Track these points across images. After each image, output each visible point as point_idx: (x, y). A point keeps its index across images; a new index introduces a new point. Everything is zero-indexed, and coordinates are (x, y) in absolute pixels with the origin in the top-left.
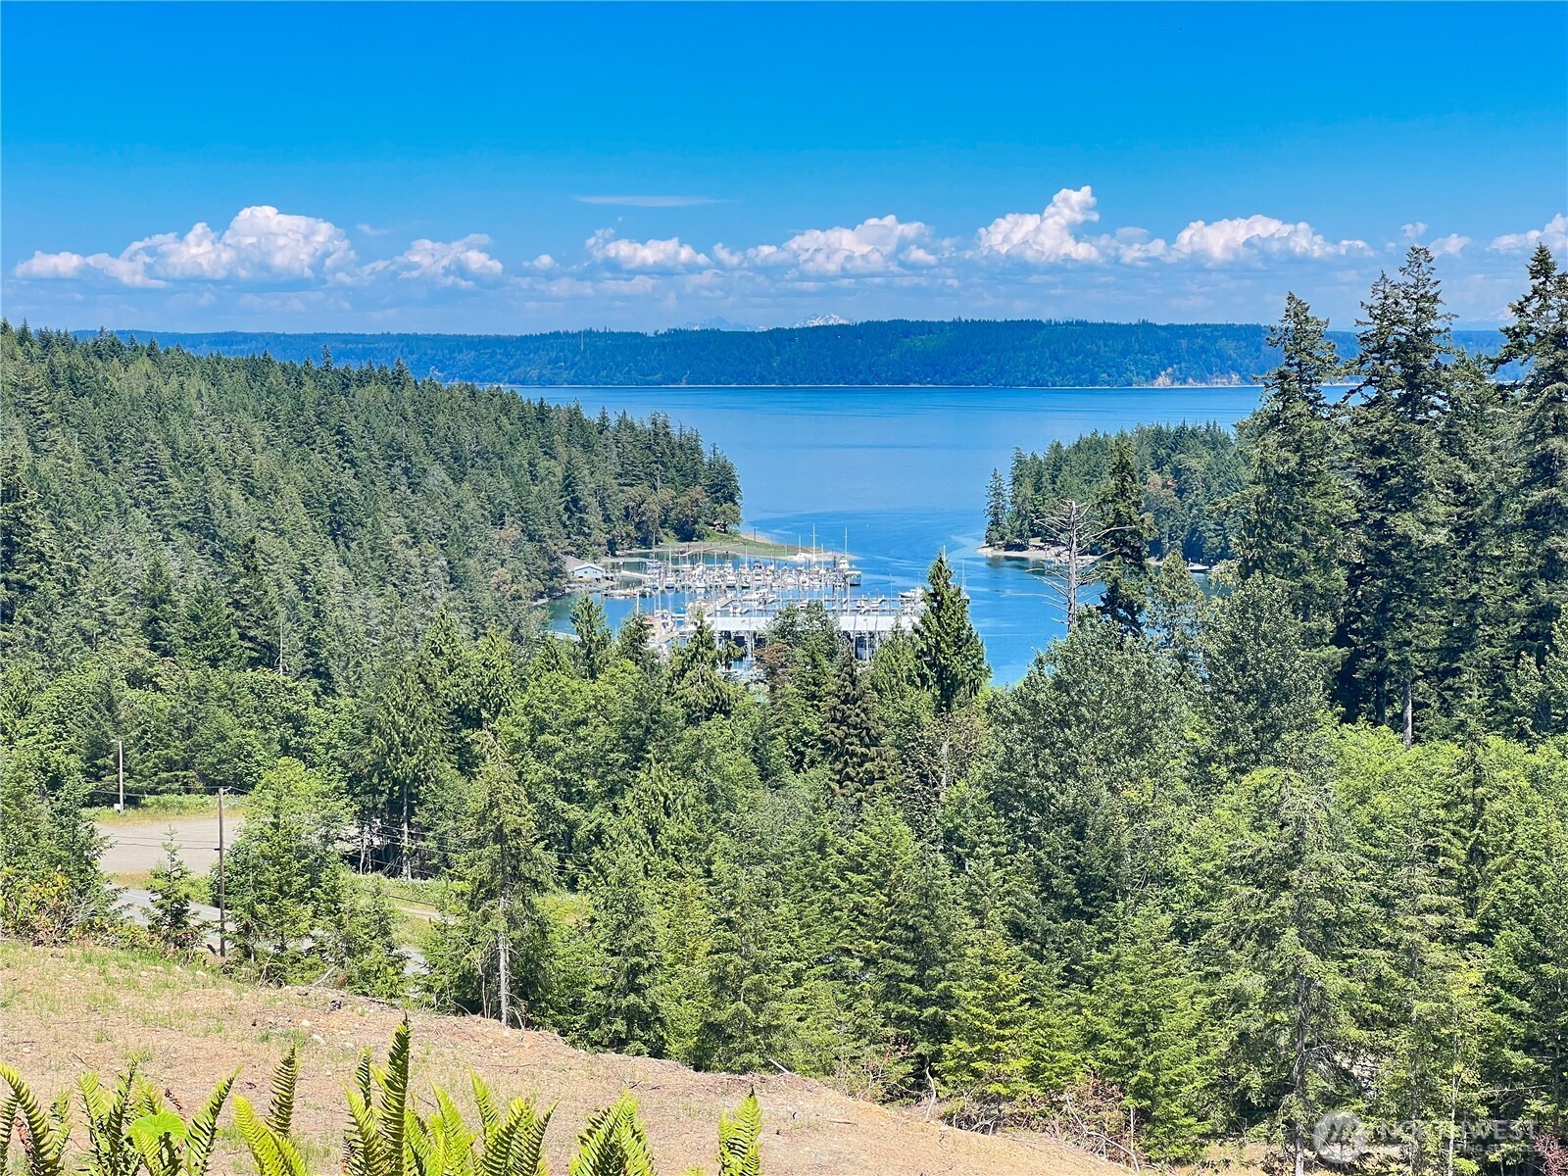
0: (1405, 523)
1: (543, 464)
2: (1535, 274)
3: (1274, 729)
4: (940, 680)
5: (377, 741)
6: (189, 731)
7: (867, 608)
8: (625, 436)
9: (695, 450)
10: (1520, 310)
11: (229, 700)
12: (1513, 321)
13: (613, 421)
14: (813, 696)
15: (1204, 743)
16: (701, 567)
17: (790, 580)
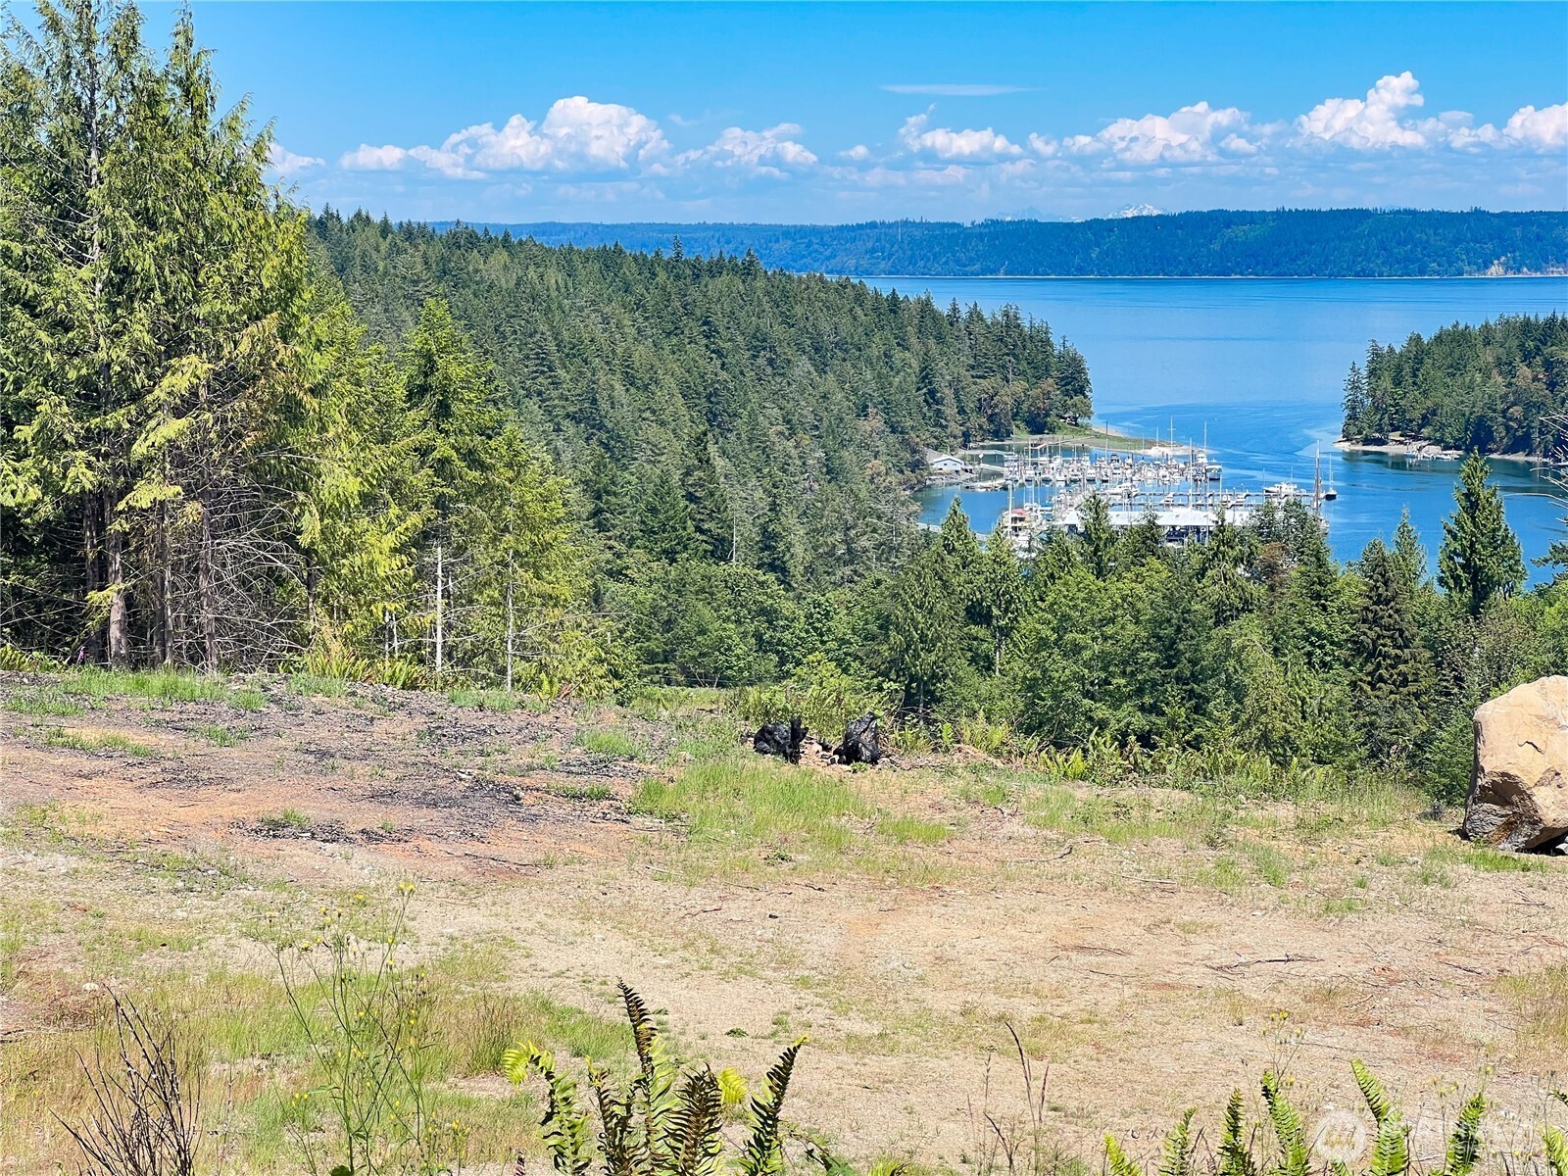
1: (898, 355)
4: (1474, 580)
5: (895, 637)
6: (668, 625)
7: (1233, 502)
8: (977, 328)
9: (1047, 342)
11: (706, 592)
13: (964, 313)
14: (1318, 596)
16: (1058, 460)
17: (1149, 474)
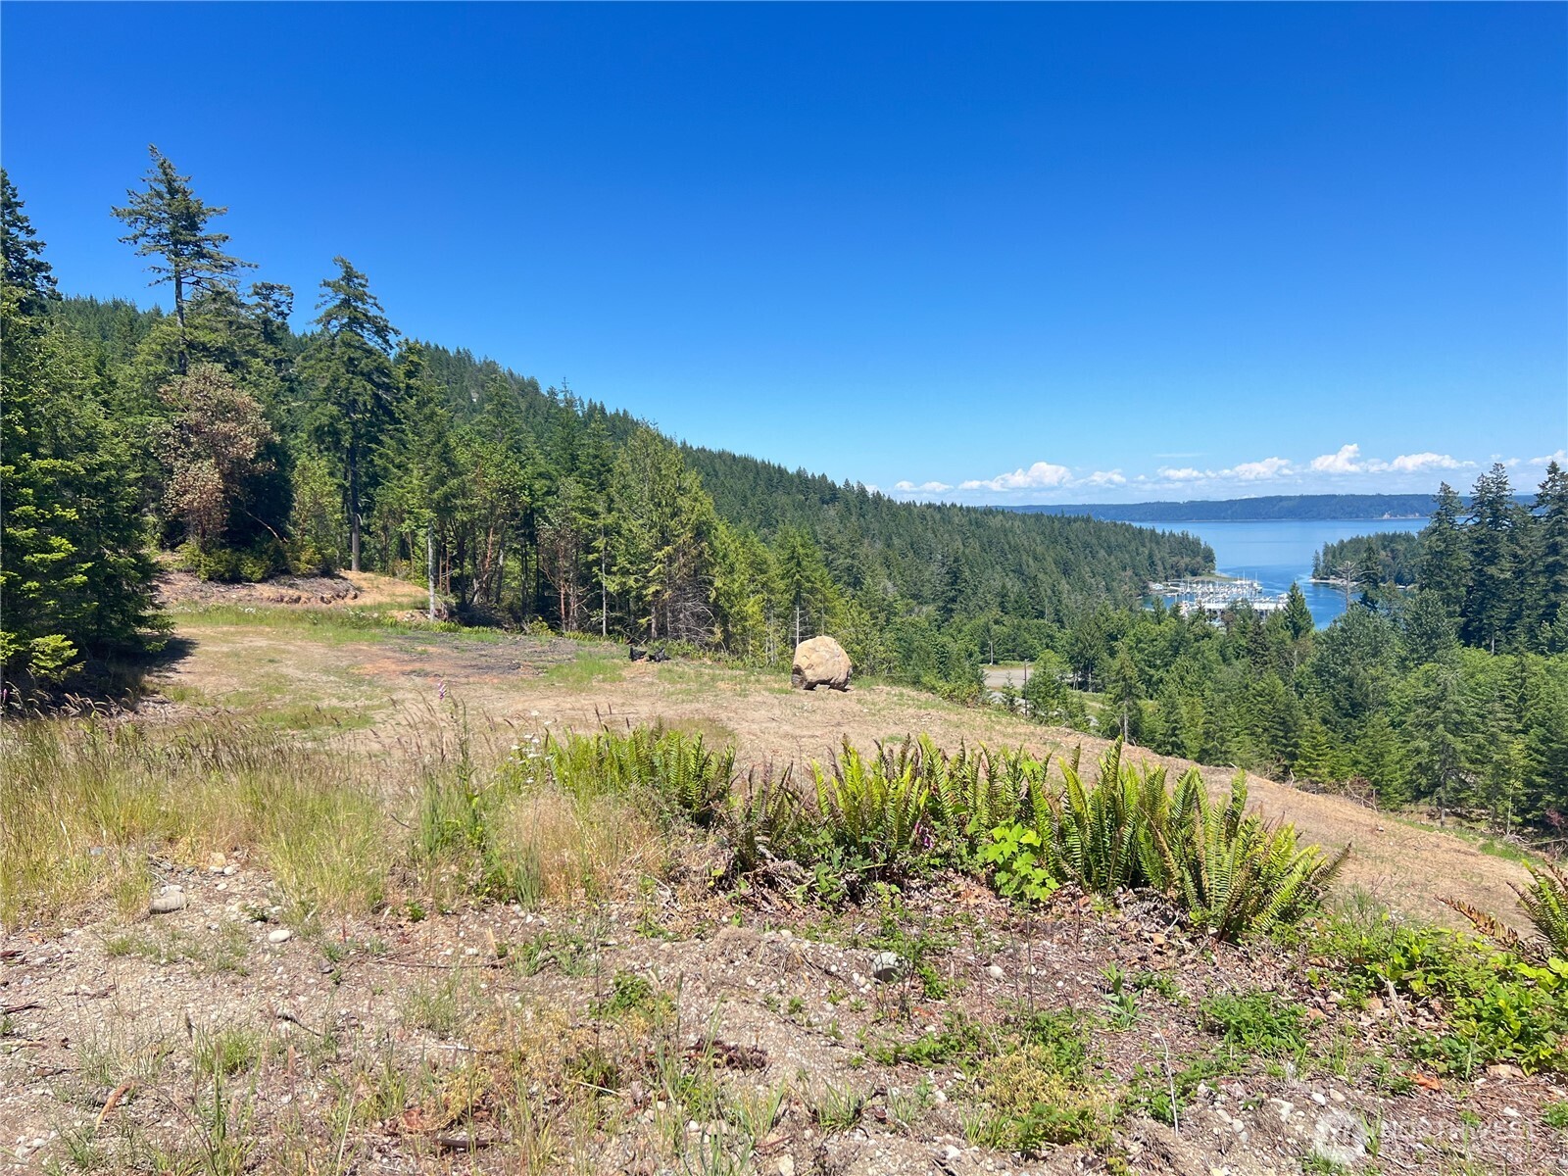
0: (1492, 570)
1: (1141, 549)
2: (1550, 473)
3: (1434, 649)
4: (1294, 628)
5: (1080, 645)
6: (1014, 640)
7: (1265, 601)
8: (1172, 539)
10: (1543, 487)
11: (1028, 630)
12: (1540, 491)
13: (1167, 533)
14: (1243, 633)
15: (1403, 654)
16: (1200, 586)
17: (1234, 590)
